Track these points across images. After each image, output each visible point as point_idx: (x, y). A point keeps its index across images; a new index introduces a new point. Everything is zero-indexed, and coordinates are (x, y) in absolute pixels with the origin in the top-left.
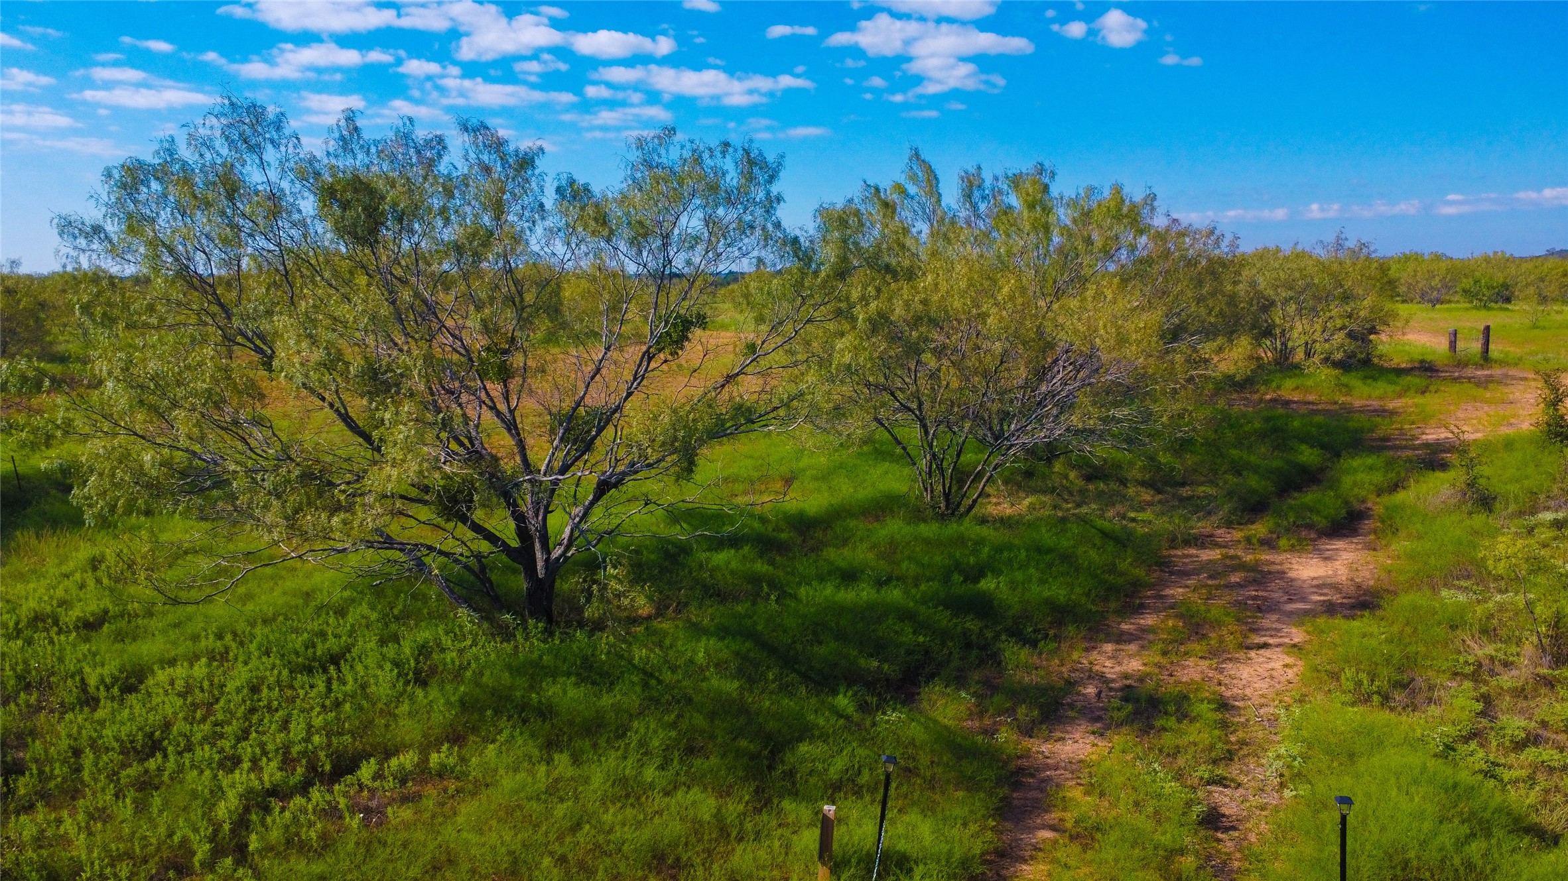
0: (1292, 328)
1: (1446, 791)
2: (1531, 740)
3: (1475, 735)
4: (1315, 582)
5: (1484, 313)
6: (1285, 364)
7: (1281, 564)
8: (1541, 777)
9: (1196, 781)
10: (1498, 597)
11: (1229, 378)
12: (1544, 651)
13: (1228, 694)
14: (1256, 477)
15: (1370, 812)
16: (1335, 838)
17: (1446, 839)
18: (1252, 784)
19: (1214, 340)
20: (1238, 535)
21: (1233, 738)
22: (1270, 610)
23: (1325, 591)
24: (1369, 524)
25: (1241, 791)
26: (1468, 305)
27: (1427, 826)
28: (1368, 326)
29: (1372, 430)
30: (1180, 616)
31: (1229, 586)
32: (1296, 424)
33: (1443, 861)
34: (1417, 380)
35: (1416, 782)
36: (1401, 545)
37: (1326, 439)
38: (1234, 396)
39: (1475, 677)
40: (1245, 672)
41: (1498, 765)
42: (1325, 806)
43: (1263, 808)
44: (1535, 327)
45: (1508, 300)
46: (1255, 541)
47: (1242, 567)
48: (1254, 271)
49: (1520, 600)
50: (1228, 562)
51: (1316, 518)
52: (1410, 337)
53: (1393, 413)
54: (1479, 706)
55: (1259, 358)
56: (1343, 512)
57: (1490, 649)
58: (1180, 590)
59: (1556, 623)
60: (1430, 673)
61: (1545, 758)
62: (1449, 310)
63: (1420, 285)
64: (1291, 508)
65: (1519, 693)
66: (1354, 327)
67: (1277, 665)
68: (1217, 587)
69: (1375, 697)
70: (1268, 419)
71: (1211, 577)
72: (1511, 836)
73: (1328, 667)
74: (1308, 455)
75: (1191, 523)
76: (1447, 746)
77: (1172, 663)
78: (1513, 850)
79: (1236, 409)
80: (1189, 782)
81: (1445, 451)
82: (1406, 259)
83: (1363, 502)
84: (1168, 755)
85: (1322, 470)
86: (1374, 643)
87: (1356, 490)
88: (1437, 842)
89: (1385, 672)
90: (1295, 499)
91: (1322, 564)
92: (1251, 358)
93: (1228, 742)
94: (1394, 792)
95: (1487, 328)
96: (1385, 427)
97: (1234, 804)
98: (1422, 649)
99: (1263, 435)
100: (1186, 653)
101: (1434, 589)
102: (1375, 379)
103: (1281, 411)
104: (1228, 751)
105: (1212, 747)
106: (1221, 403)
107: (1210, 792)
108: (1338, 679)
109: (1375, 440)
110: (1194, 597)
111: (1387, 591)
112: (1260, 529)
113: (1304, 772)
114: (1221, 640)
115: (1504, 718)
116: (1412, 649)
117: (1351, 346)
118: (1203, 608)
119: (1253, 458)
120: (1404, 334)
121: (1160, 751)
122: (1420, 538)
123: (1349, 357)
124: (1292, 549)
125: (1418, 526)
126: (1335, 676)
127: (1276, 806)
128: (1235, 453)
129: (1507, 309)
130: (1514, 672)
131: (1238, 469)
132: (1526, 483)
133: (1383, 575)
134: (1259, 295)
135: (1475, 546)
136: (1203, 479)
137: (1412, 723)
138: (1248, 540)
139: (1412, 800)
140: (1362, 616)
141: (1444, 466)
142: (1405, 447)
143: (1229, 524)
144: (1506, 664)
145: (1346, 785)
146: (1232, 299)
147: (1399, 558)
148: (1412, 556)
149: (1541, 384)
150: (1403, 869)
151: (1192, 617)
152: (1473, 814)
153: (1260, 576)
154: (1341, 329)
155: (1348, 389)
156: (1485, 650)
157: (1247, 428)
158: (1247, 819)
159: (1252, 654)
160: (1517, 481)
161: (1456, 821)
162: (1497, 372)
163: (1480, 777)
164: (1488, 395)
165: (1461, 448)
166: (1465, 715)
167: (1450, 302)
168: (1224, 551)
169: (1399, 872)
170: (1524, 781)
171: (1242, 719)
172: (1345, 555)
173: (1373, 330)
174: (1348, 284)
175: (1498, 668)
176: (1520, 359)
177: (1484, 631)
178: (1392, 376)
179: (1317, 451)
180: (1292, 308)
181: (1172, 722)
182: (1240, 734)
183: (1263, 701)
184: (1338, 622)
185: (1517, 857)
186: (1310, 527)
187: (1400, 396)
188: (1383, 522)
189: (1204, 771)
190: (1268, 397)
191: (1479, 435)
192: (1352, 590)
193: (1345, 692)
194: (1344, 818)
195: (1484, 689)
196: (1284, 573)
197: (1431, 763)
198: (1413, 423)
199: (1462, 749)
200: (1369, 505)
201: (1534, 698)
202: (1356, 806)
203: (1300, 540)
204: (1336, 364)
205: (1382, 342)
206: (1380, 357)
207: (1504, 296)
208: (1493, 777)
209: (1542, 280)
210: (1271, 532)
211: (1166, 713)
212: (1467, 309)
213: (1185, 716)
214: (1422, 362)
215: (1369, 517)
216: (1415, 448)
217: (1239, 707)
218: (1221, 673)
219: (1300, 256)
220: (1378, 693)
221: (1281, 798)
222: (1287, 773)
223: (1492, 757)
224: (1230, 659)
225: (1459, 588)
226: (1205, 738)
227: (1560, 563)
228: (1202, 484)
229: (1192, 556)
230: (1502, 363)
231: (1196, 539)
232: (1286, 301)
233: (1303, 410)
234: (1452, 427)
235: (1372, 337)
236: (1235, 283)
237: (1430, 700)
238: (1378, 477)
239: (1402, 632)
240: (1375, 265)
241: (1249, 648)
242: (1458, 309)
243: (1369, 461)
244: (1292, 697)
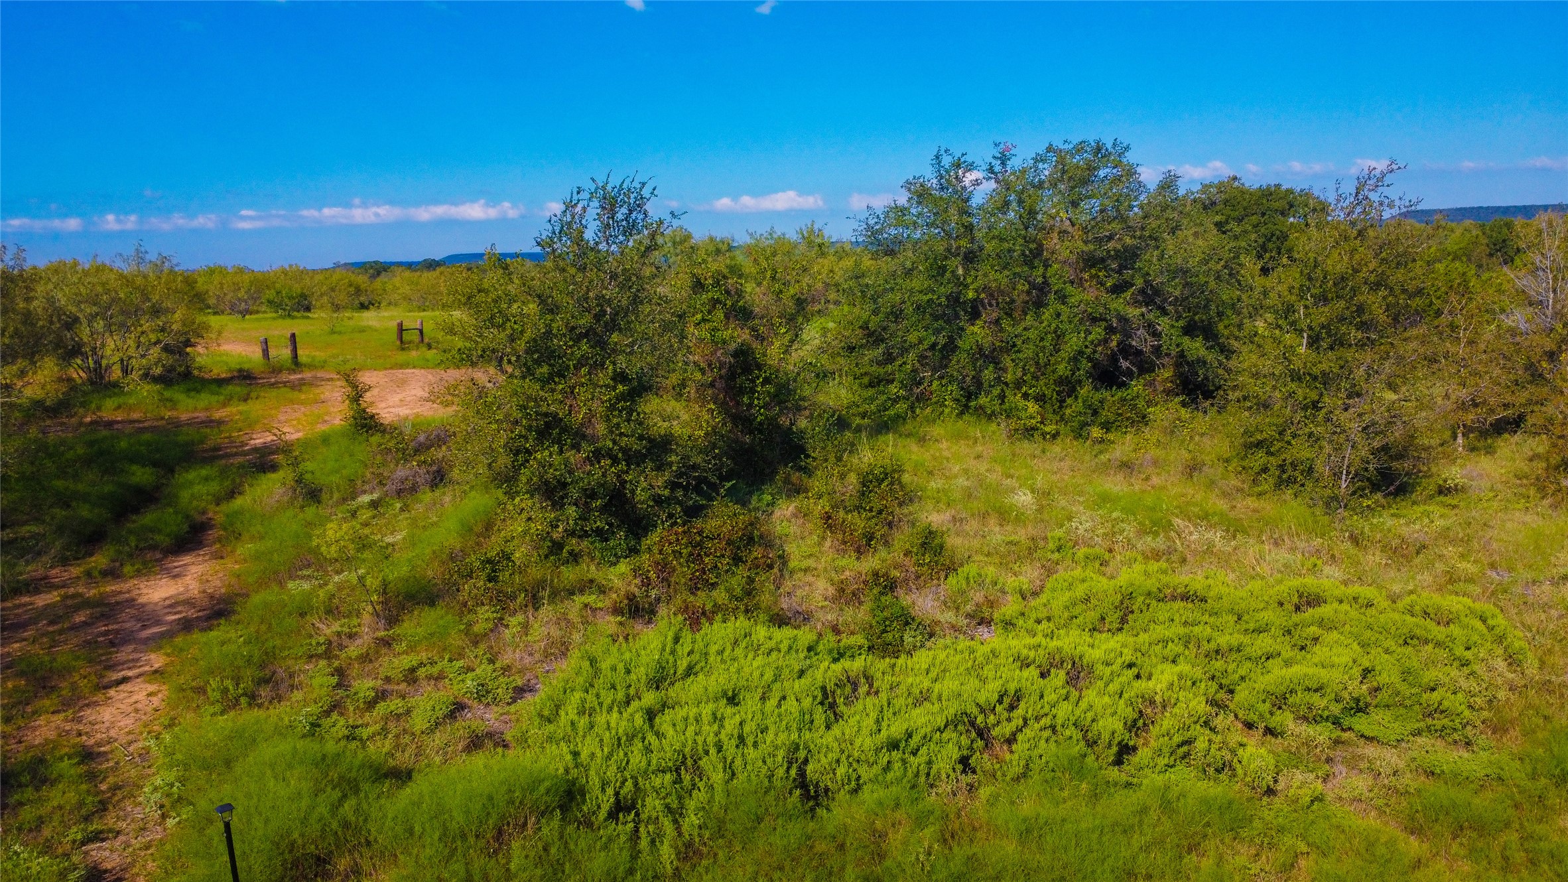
0: (103, 345)
1: (317, 765)
2: (382, 695)
3: (335, 706)
4: (168, 602)
5: (288, 322)
6: (100, 383)
7: (129, 592)
8: (391, 725)
9: (69, 847)
10: (336, 578)
11: (38, 404)
12: (378, 615)
13: (92, 741)
14: (87, 506)
15: (252, 810)
16: (223, 848)
17: (323, 809)
18: (133, 826)
19: (13, 363)
20: (76, 571)
21: (103, 787)
22: (125, 642)
23: (180, 609)
24: (213, 534)
25: (122, 838)
26: (274, 315)
27: (304, 803)
28: (182, 339)
29: (202, 442)
30: (22, 674)
31: (75, 628)
32: (123, 444)
33: (323, 830)
34: (238, 389)
35: (290, 766)
36: (246, 548)
37: (157, 456)
38: (48, 422)
39: (328, 655)
40: (106, 714)
41: (357, 727)
42: (210, 821)
43: (147, 848)
44: (333, 332)
45: (308, 309)
46: (96, 573)
47: (87, 603)
48: (50, 286)
49: (353, 578)
50: (69, 602)
51: (158, 538)
52: (225, 347)
53: (220, 422)
54: (334, 680)
55: (70, 380)
56: (185, 527)
57: (336, 627)
58: (16, 646)
59: (384, 590)
60: (290, 662)
61: (392, 708)
62: (258, 320)
63: (228, 297)
64: (130, 532)
65: (365, 658)
66: (169, 340)
67: (141, 696)
68: (61, 632)
69: (243, 700)
70: (91, 444)
71: (52, 623)
72: (376, 784)
73: (194, 684)
74: (141, 475)
75: (18, 569)
76: (312, 724)
77: (19, 728)
78: (378, 797)
79: (51, 436)
80: (60, 851)
81: (273, 453)
82: (211, 272)
83: (204, 513)
84: (30, 830)
85: (158, 488)
86: (232, 648)
87: (195, 503)
88: (315, 816)
89: (248, 673)
90: (134, 522)
91: (172, 582)
92: (60, 380)
93: (97, 794)
94: (272, 783)
95: (293, 335)
96: (215, 438)
97: (115, 856)
98: (278, 642)
99: (88, 462)
100: (34, 713)
101: (281, 584)
102: (198, 392)
103: (105, 433)
104: (100, 802)
105: (81, 804)
106: (33, 432)
107: (86, 853)
108: (205, 692)
109: (206, 451)
110: (36, 649)
111: (237, 595)
112: (100, 560)
113: (184, 795)
114: (74, 687)
115: (356, 684)
116: (270, 644)
117: (168, 360)
118: (47, 658)
119: (81, 487)
120: (219, 345)
121: (20, 829)
122: (262, 538)
123: (169, 371)
124: (138, 574)
125: (259, 527)
126: (201, 691)
127: (161, 840)
128: (59, 484)
129: (308, 317)
130: (359, 642)
131: (64, 501)
132: (344, 472)
133: (233, 581)
134: (59, 312)
135: (310, 537)
136: (25, 517)
137: (281, 713)
138: (89, 574)
139: (288, 785)
140: (219, 625)
141: (274, 468)
142: (236, 454)
143: (64, 562)
144: (351, 636)
145: (226, 792)
146: (28, 317)
147: (245, 561)
148: (257, 557)
149: (344, 383)
150: (291, 851)
151: (36, 671)
152: (341, 778)
153: (107, 609)
154: (155, 344)
155: (173, 404)
156: (330, 629)
157: (70, 455)
158: (132, 864)
159: (112, 692)
160: (337, 472)
161: (329, 789)
162: (307, 375)
163: (343, 743)
164: (303, 397)
165: (286, 448)
166: (324, 691)
167: (258, 312)
168: (63, 591)
169: (287, 856)
170: (379, 734)
171: (111, 764)
172: (193, 569)
173: (188, 343)
174: (155, 298)
175: (346, 641)
176: (325, 362)
177: (329, 612)
178: (214, 387)
179: (149, 470)
180: (100, 325)
181: (29, 793)
182: (111, 780)
183: (130, 737)
184: (197, 636)
185: (383, 801)
186: (154, 548)
187: (224, 405)
188: (225, 529)
189: (76, 833)
190: (89, 419)
191: (300, 435)
192: (206, 602)
193: (213, 704)
194: (227, 826)
195: (336, 663)
196: (133, 600)
197: (300, 744)
198: (240, 430)
199: (326, 722)
200: (210, 515)
201: (377, 659)
202: (239, 810)
203: (145, 563)
204: (156, 380)
205: (199, 354)
206: (200, 369)
207: (303, 305)
208: (354, 739)
209: (333, 290)
210: (113, 561)
211: (20, 786)
212: (274, 319)
213: (44, 781)
214: (240, 370)
215: (212, 527)
216: (245, 454)
217: (105, 753)
218: (80, 722)
219: (100, 269)
220: (245, 694)
221: (165, 830)
222: (166, 801)
223: (351, 722)
224: (88, 705)
225: (302, 578)
226: (72, 797)
227: (379, 536)
228: (25, 523)
229: (24, 605)
230: (311, 367)
231: (27, 584)
232: (92, 318)
233: (128, 429)
234: (276, 431)
235: (188, 350)
236: (28, 300)
237: (292, 687)
238: (214, 487)
239: (257, 632)
240: (180, 278)
241: (107, 687)
242: (266, 319)
243: (204, 472)
244: (161, 724)
